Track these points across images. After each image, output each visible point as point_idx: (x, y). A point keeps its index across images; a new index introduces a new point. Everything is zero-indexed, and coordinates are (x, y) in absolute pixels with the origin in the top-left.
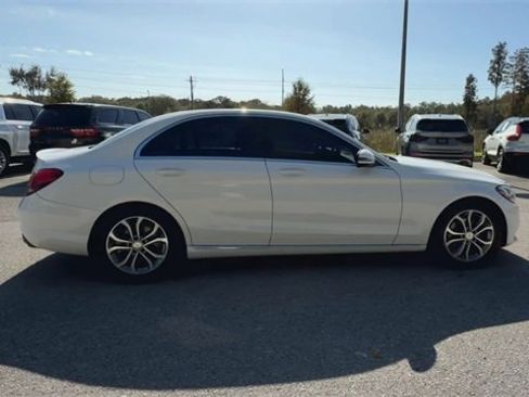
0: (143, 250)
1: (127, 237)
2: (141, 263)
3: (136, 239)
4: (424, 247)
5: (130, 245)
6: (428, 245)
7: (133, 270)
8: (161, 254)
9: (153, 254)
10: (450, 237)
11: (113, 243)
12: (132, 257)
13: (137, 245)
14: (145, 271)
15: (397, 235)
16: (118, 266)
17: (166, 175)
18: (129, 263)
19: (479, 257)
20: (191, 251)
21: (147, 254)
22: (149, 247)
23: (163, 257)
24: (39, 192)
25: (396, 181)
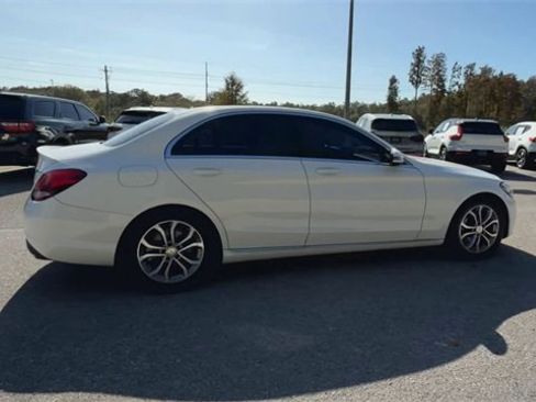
0: (177, 256)
1: (161, 243)
2: (176, 270)
3: (170, 245)
4: (442, 241)
5: (164, 252)
6: (446, 239)
7: (166, 279)
8: (197, 259)
9: (189, 261)
10: (465, 231)
11: (144, 250)
12: (166, 264)
13: (171, 251)
14: (178, 278)
15: (421, 231)
16: (150, 275)
17: (203, 176)
18: (162, 272)
19: (486, 248)
20: (228, 255)
21: (182, 261)
22: (184, 253)
23: (199, 263)
24: (56, 196)
25: (420, 179)
